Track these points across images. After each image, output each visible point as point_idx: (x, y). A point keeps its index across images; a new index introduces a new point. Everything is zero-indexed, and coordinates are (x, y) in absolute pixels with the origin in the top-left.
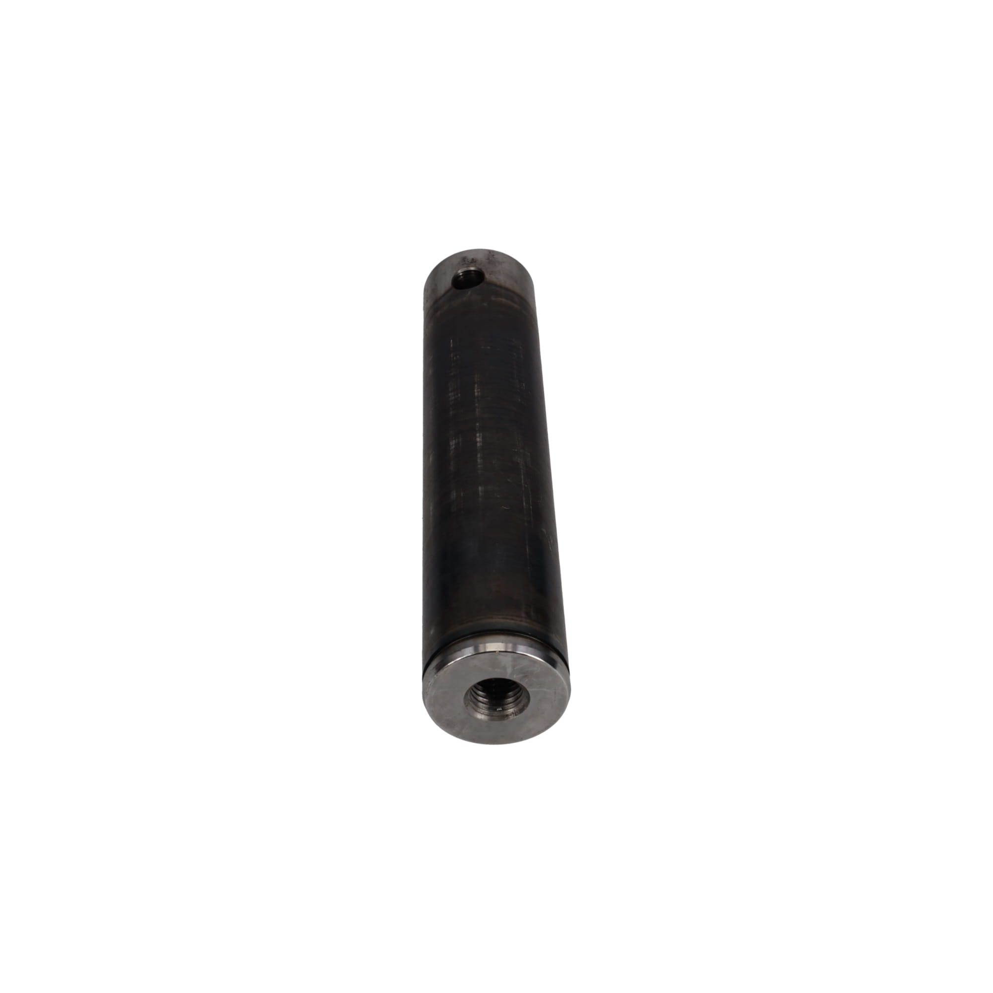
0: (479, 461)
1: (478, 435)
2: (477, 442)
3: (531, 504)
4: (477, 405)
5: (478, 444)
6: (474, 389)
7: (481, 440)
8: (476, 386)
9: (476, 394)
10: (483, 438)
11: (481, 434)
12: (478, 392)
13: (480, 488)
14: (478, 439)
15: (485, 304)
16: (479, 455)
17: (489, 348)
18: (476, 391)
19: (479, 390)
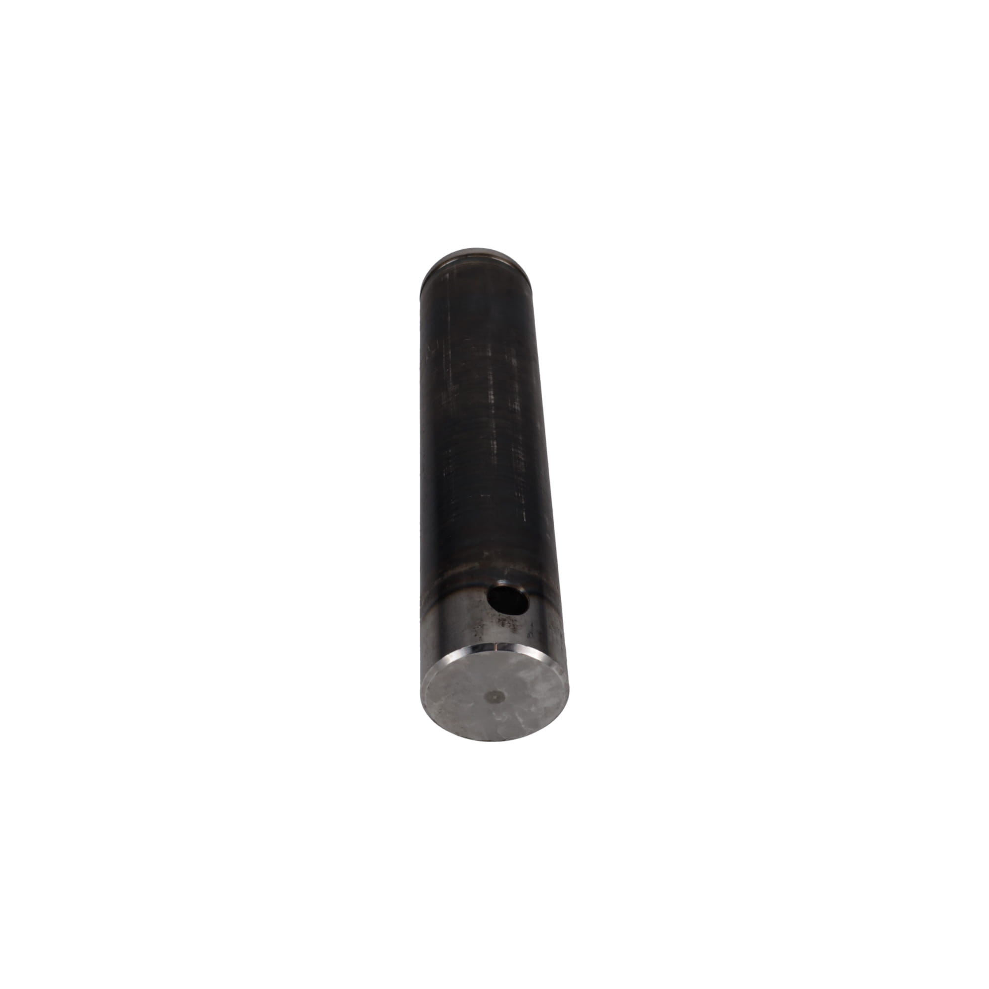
0: (491, 378)
1: (493, 402)
2: (494, 395)
3: (444, 359)
4: (494, 431)
5: (492, 392)
6: (497, 448)
7: (489, 396)
8: (495, 452)
9: (495, 443)
10: (487, 398)
11: (490, 401)
12: (493, 445)
13: (490, 354)
14: (492, 397)
15: (486, 553)
16: (491, 382)
17: (482, 496)
18: (496, 447)
19: (492, 446)
